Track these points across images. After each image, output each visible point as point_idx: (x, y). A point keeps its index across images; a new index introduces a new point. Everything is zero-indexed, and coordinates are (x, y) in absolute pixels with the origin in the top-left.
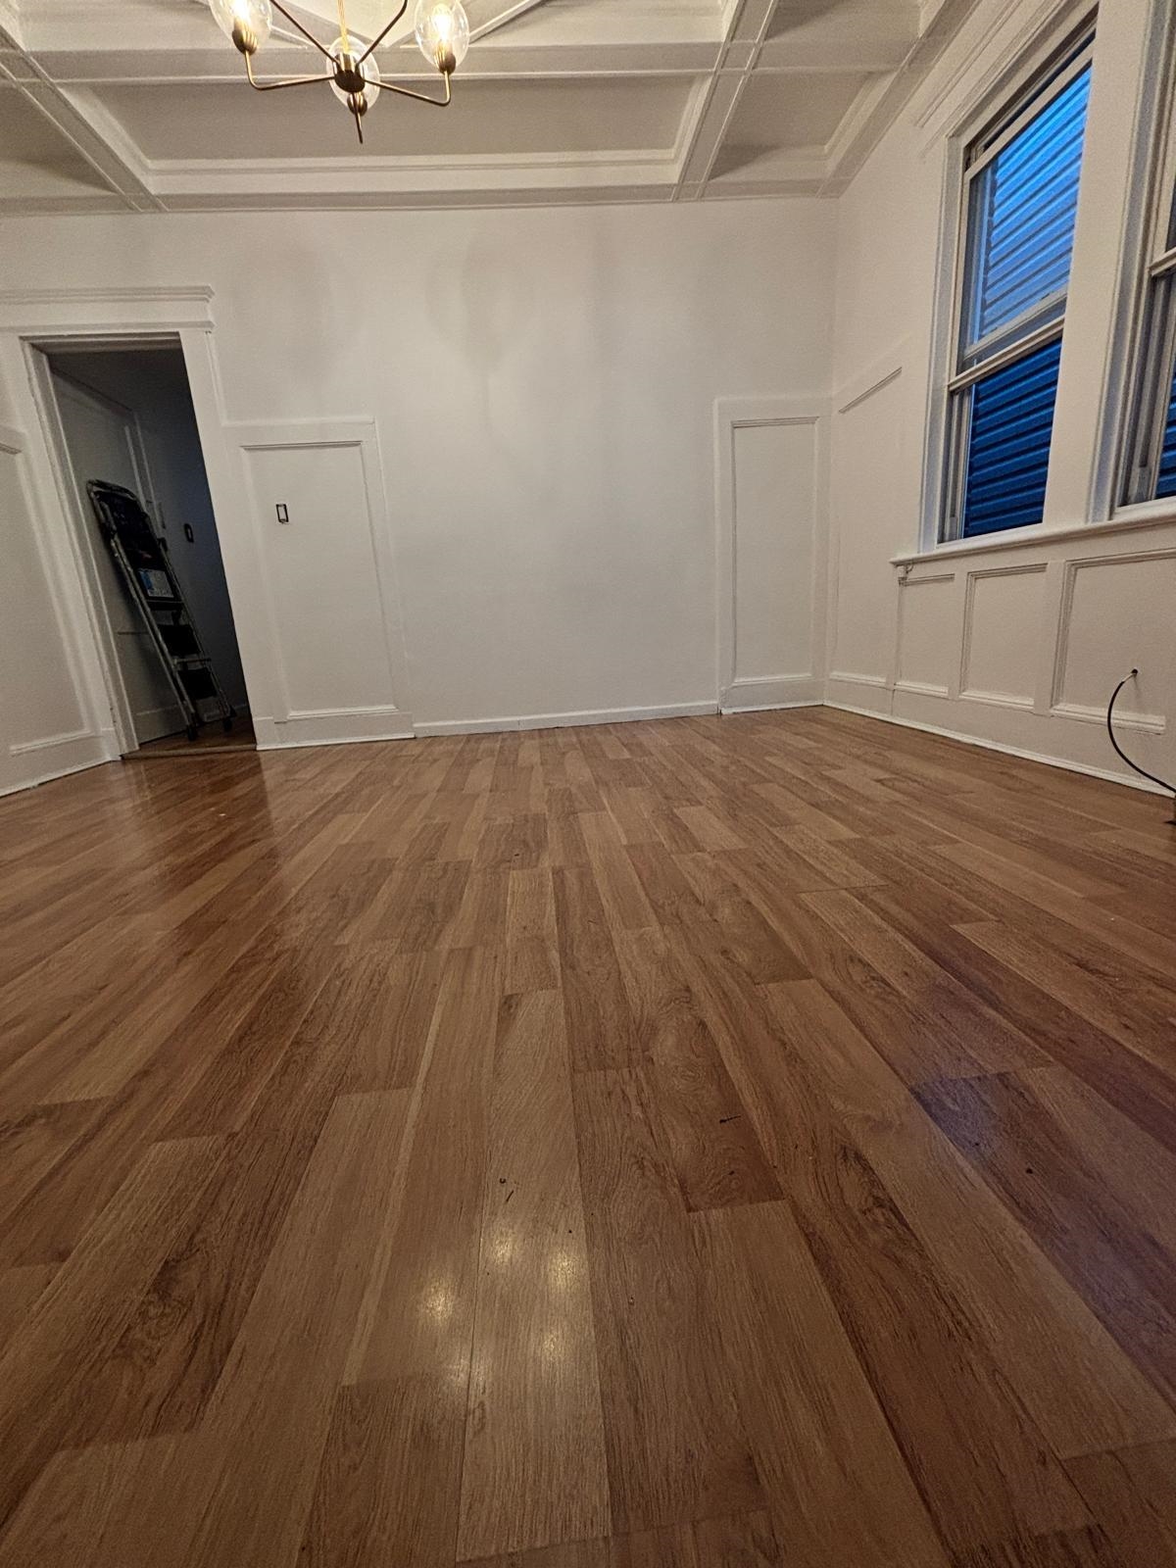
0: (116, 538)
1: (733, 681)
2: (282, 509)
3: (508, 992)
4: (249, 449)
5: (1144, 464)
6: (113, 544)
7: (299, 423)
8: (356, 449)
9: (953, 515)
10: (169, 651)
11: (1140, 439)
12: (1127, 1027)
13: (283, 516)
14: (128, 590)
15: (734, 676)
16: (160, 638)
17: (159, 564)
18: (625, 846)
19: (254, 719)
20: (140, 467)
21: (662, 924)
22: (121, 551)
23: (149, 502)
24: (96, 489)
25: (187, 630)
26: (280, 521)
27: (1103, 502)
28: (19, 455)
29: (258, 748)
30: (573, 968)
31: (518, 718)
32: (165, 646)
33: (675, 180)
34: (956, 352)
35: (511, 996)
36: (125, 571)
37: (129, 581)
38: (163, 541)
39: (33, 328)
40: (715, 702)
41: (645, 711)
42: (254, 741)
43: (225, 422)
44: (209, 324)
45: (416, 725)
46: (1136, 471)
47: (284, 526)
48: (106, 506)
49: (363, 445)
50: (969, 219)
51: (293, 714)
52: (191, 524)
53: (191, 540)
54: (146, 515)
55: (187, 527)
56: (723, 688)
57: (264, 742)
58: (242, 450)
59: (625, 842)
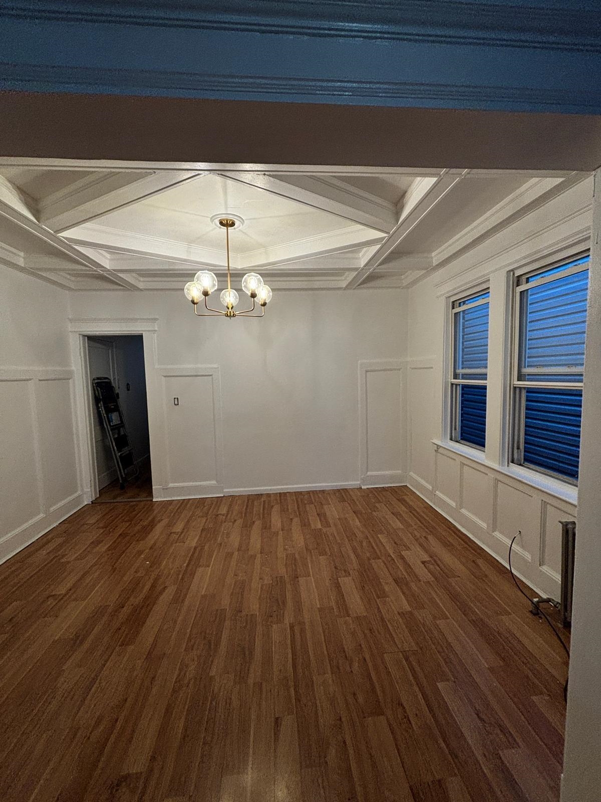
0: (101, 403)
1: (366, 474)
2: (176, 400)
3: (277, 717)
4: (165, 377)
5: (518, 448)
6: (100, 405)
7: (188, 366)
8: (211, 377)
9: (455, 429)
10: (117, 450)
11: (516, 438)
12: (485, 756)
13: (176, 403)
14: (103, 425)
15: (367, 472)
16: (114, 444)
17: (117, 409)
18: (318, 608)
19: (153, 487)
20: (113, 363)
21: (332, 673)
22: (103, 408)
23: (114, 379)
24: (96, 381)
25: (125, 436)
26: (175, 404)
27: (505, 459)
28: (70, 380)
29: (154, 500)
30: (300, 701)
31: (270, 488)
32: (115, 448)
33: (344, 286)
34: (453, 370)
35: (278, 718)
36: (103, 416)
37: (104, 421)
38: (118, 394)
39: (84, 331)
40: (359, 482)
41: (328, 486)
42: (152, 496)
43: (157, 366)
44: (155, 331)
45: (224, 490)
46: (516, 451)
47: (177, 407)
48: (99, 389)
49: (213, 376)
50: (455, 325)
51: (171, 485)
52: (130, 383)
53: (128, 390)
54: (113, 387)
55: (128, 384)
56: (362, 477)
57: (156, 497)
58: (163, 377)
59: (318, 606)
